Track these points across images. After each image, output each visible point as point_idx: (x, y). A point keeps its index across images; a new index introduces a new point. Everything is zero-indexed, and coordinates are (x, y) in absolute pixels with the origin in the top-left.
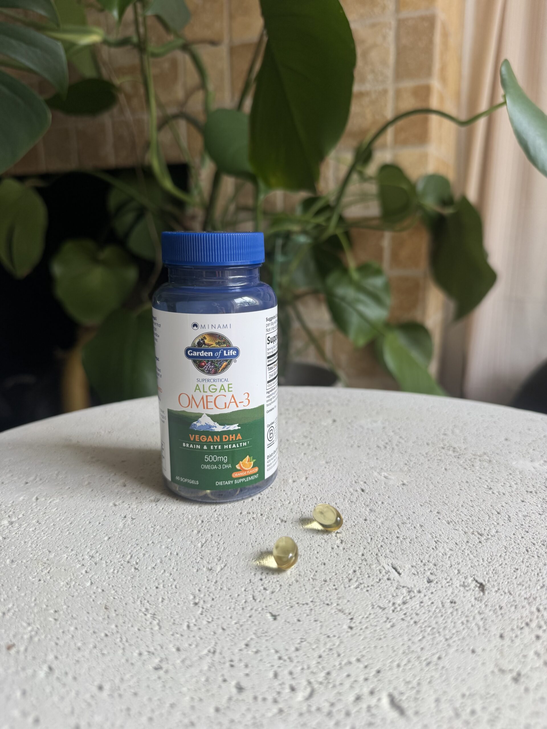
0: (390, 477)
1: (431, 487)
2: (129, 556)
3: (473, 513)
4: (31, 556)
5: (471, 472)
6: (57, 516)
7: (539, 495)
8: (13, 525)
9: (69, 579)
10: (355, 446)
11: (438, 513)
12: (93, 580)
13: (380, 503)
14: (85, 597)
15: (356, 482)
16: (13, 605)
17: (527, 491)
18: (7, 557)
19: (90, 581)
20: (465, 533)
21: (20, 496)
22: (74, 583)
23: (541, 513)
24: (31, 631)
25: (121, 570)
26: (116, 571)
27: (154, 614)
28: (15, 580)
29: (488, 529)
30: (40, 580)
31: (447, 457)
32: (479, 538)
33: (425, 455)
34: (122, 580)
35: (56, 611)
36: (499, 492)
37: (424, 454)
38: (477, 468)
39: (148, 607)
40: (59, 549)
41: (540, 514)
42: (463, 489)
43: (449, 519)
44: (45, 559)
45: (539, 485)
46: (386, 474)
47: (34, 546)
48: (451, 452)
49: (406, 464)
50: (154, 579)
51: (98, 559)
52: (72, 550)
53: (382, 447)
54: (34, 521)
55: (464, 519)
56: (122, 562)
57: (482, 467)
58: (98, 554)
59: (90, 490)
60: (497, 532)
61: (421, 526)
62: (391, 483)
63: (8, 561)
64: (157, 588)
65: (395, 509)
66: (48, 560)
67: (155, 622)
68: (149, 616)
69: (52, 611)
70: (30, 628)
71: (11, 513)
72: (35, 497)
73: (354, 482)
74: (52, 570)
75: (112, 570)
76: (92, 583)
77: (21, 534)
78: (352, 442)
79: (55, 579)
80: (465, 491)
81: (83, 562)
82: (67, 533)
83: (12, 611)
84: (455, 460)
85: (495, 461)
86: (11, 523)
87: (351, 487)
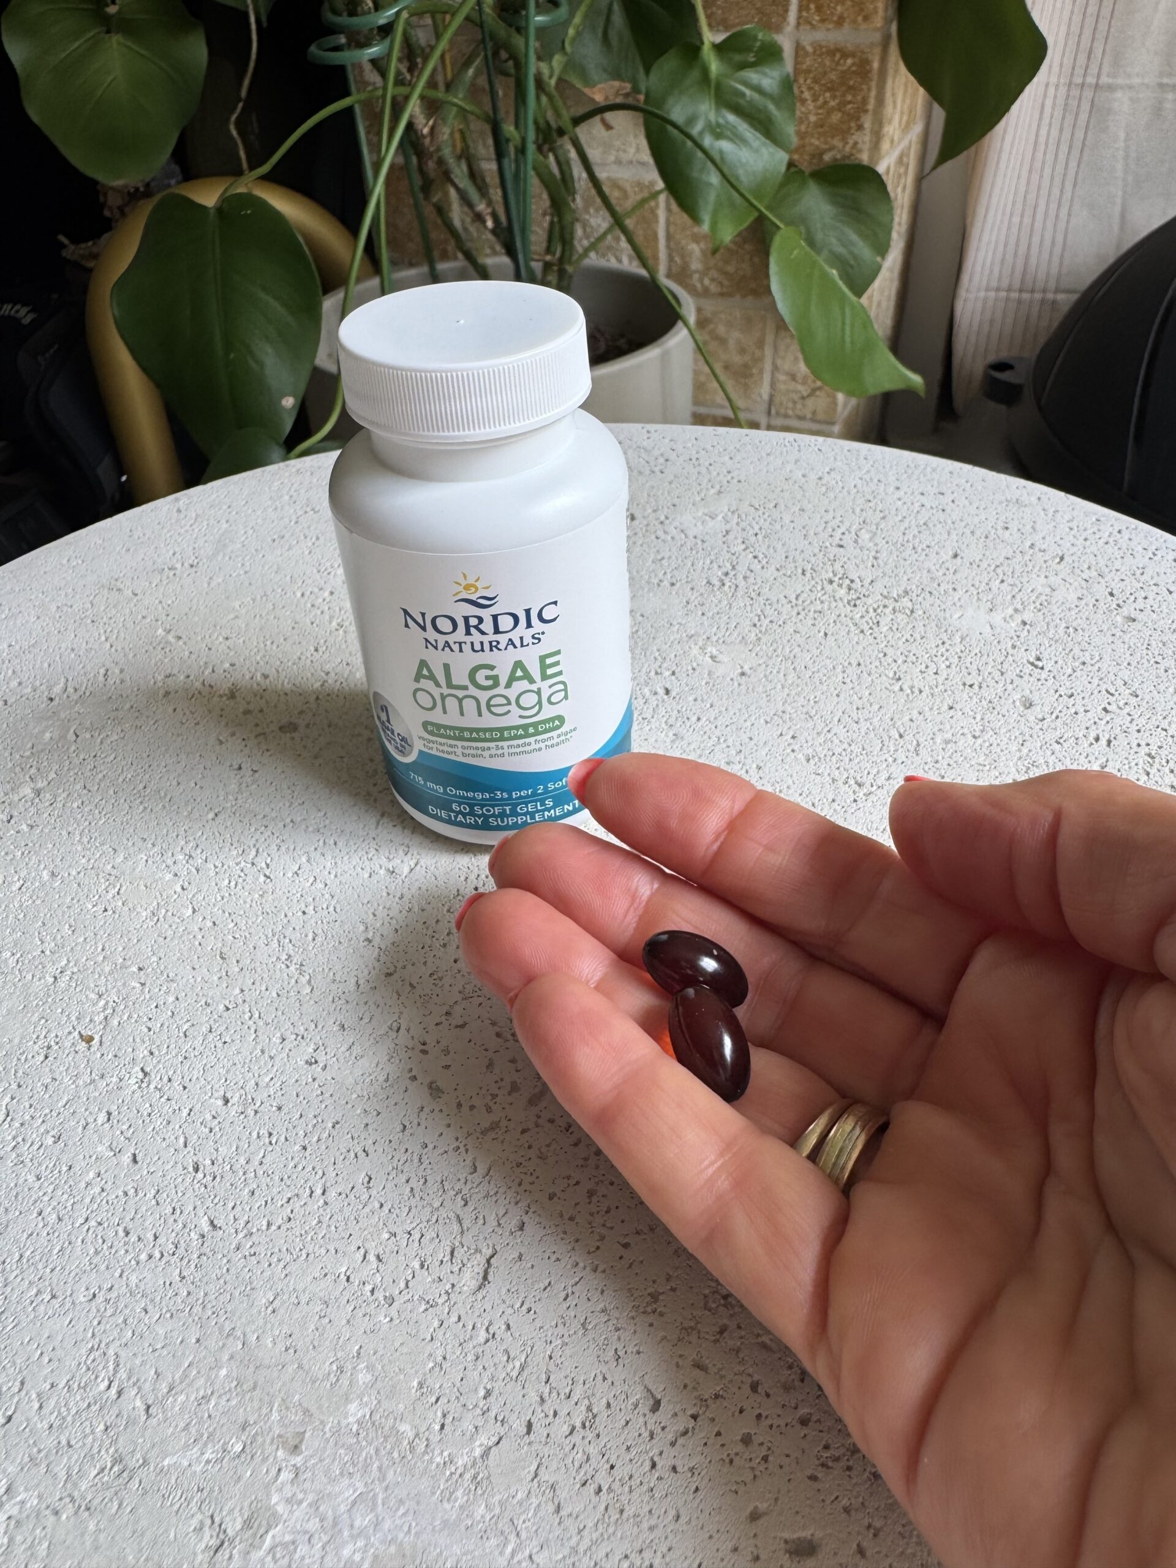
0: (720, 657)
1: (791, 678)
2: (253, 852)
3: (855, 736)
4: (84, 861)
5: (871, 640)
6: (117, 773)
7: (984, 692)
8: (42, 795)
9: (155, 903)
10: (666, 583)
11: (793, 737)
12: (194, 903)
13: (694, 719)
14: (185, 938)
15: (657, 673)
16: (68, 961)
17: (964, 684)
18: (42, 867)
19: (190, 906)
20: (834, 780)
21: (44, 732)
22: (163, 911)
23: (977, 734)
24: (105, 1009)
25: (240, 880)
26: (233, 884)
27: (302, 965)
28: (64, 912)
29: (874, 771)
30: (106, 910)
31: (834, 604)
32: (854, 792)
33: (794, 601)
34: (245, 902)
35: (140, 969)
36: (912, 688)
37: (793, 598)
38: (884, 629)
39: (292, 953)
40: (130, 844)
41: (974, 737)
42: (848, 680)
43: (810, 751)
44: (109, 867)
45: (989, 670)
46: (715, 652)
47: (85, 840)
48: (842, 592)
49: (755, 625)
50: (299, 895)
51: (200, 861)
52: (154, 845)
53: (717, 584)
54: (78, 787)
55: (838, 750)
56: (243, 864)
57: (894, 628)
58: (199, 851)
59: (170, 710)
60: (889, 778)
61: (759, 768)
62: (720, 670)
63: (46, 875)
64: (304, 913)
65: (718, 733)
66: (113, 867)
67: (304, 980)
68: (293, 968)
69: (135, 969)
70: (102, 1003)
71: (33, 771)
72: (72, 731)
73: (653, 673)
74: (124, 888)
75: (227, 881)
76: (194, 911)
77: (59, 817)
78: (661, 575)
79: (131, 906)
80: (851, 685)
81: (174, 869)
82: (141, 808)
83: (69, 972)
84: (849, 608)
85: (921, 612)
86: (38, 793)
87: (647, 684)
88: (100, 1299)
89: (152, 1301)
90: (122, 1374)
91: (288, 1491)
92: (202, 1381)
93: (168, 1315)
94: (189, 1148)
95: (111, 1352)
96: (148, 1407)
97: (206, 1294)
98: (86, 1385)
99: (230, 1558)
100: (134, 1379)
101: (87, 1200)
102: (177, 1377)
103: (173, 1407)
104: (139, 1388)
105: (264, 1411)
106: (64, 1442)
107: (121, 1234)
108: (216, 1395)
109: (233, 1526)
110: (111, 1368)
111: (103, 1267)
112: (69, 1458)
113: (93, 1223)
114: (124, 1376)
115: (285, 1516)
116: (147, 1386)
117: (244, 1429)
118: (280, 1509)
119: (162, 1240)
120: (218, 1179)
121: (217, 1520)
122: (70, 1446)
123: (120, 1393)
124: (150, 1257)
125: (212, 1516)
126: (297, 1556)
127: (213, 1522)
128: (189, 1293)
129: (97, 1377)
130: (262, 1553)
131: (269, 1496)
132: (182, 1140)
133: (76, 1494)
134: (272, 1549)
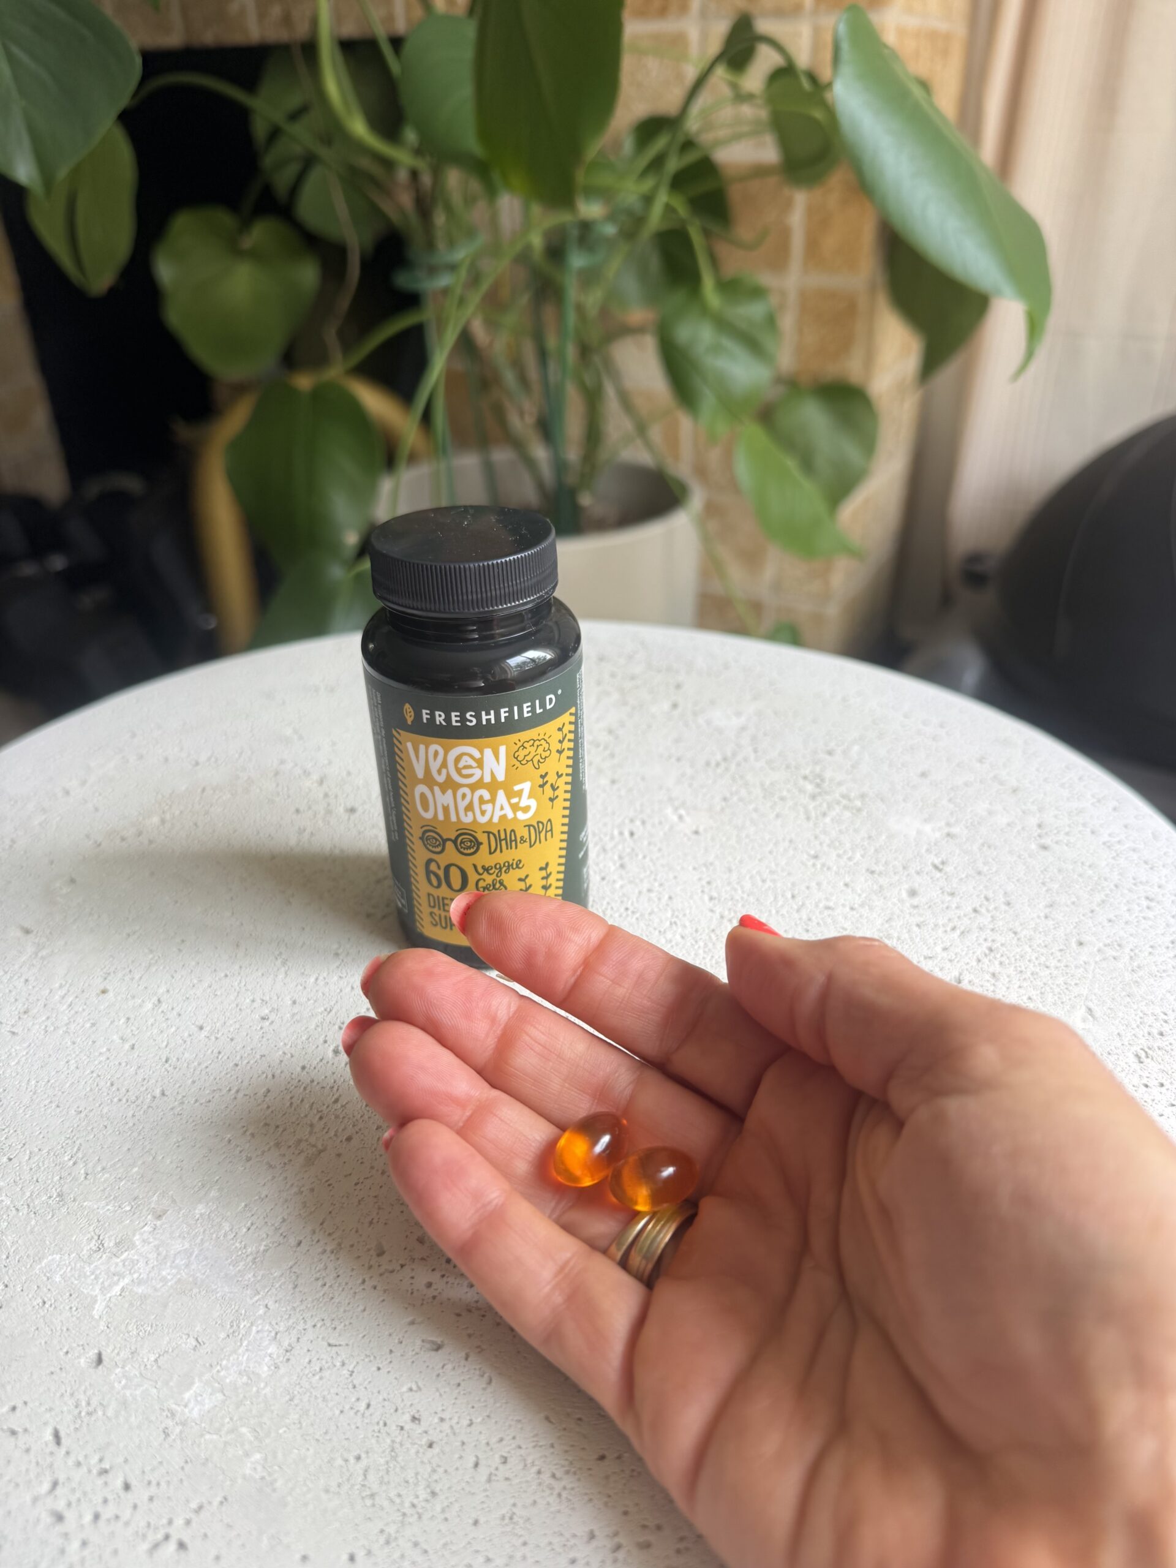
88: (83, 1115)
89: (112, 1123)
90: (80, 1155)
91: (145, 1236)
92: (121, 1170)
93: (117, 1133)
94: (167, 1049)
95: (78, 1142)
96: (87, 1174)
97: (143, 1128)
98: (58, 1154)
99: (101, 1257)
100: (85, 1159)
101: (96, 1062)
102: (109, 1164)
103: (101, 1178)
104: (86, 1164)
105: (150, 1193)
106: (35, 1179)
107: (109, 1084)
108: (127, 1178)
109: (109, 1244)
110: (75, 1150)
111: (91, 1099)
112: (35, 1187)
113: (95, 1075)
114: (80, 1156)
115: (139, 1247)
116: (91, 1165)
117: (135, 1199)
118: (137, 1243)
119: (130, 1093)
120: (177, 1069)
121: (101, 1238)
122: (37, 1181)
123: (75, 1164)
124: (120, 1100)
125: (99, 1236)
126: (136, 1267)
127: (99, 1239)
128: (134, 1124)
129: (65, 1152)
130: (118, 1260)
131: (134, 1235)
132: (165, 1043)
133: (31, 1205)
134: (124, 1261)
